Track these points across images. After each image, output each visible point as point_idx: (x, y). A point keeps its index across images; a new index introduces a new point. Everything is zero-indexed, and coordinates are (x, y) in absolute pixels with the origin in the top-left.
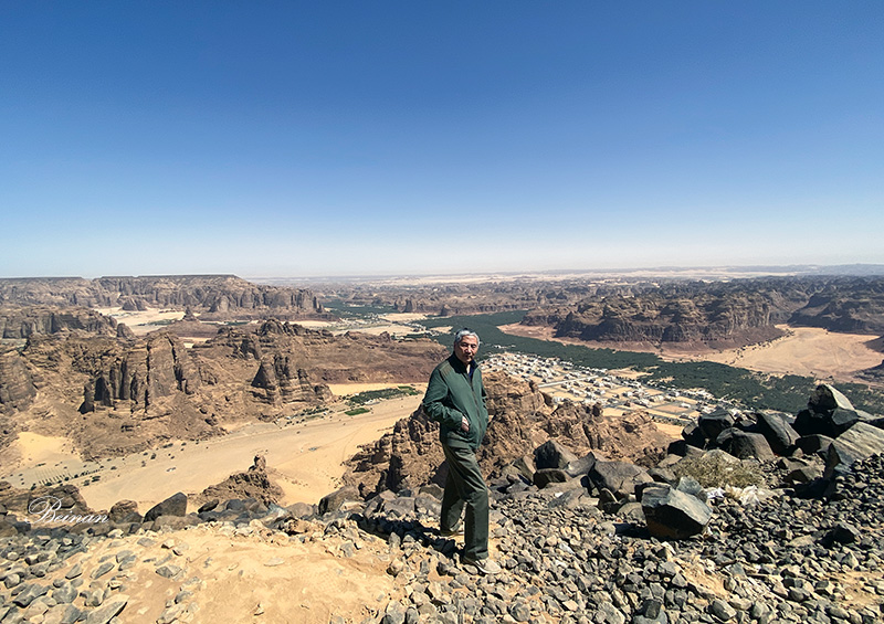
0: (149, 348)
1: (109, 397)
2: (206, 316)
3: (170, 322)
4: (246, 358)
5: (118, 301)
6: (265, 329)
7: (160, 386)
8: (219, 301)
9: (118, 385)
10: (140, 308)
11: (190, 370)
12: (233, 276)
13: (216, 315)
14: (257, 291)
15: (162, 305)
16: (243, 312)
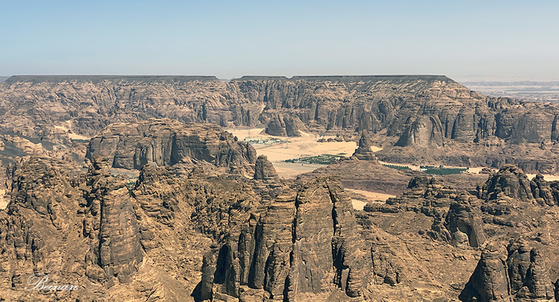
0: (298, 203)
1: (233, 279)
2: (392, 152)
3: (331, 160)
4: (453, 240)
5: (261, 119)
6: (495, 185)
7: (307, 273)
8: (415, 125)
9: (248, 262)
10: (291, 132)
11: (356, 252)
12: (448, 80)
13: (408, 151)
14: (485, 109)
15: (323, 129)
16: (455, 149)
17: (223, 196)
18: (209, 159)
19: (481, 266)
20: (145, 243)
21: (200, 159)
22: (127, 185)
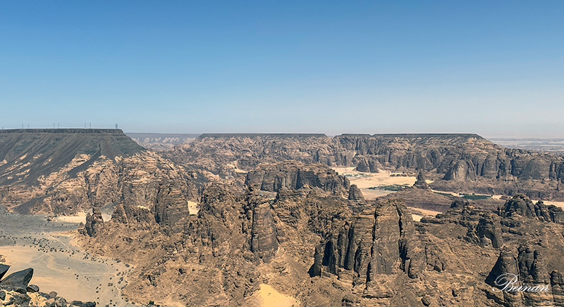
0: (376, 216)
1: (334, 264)
2: (441, 184)
3: (399, 188)
4: (482, 243)
5: (354, 161)
6: (510, 207)
7: (382, 261)
8: (456, 167)
9: (344, 252)
10: (373, 169)
11: (415, 249)
12: (478, 137)
13: (450, 183)
14: (503, 156)
15: (393, 168)
16: (483, 183)
17: (329, 210)
18: (320, 186)
19: (500, 260)
20: (280, 238)
21: (315, 186)
22: (269, 202)
